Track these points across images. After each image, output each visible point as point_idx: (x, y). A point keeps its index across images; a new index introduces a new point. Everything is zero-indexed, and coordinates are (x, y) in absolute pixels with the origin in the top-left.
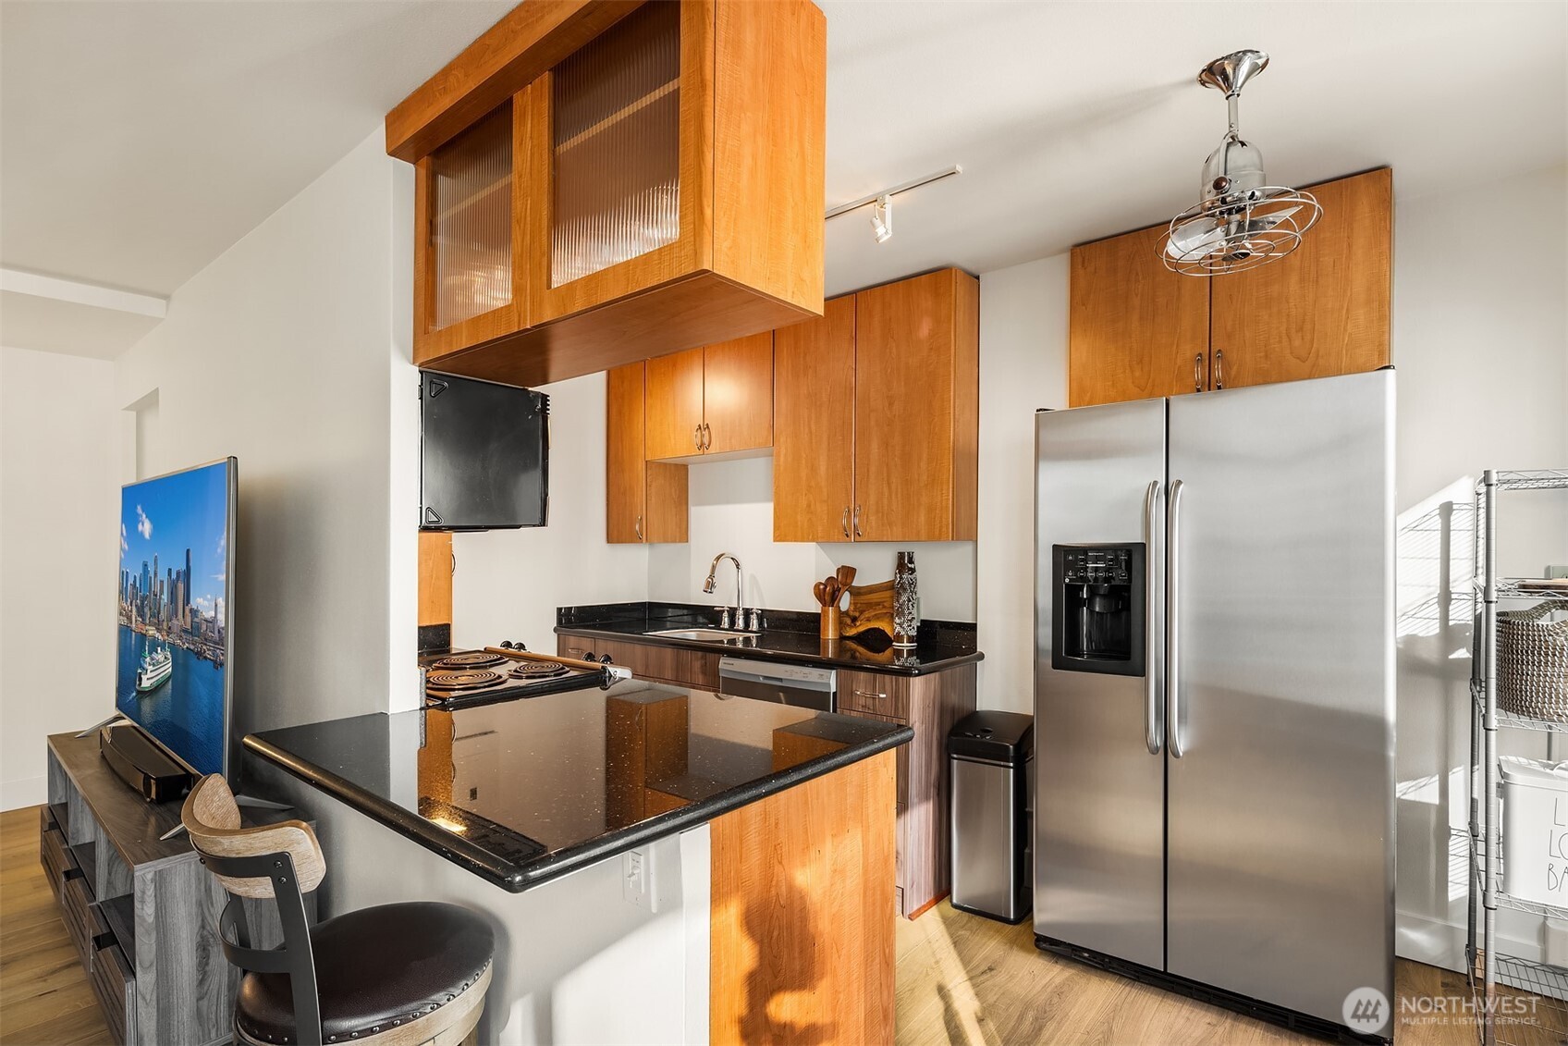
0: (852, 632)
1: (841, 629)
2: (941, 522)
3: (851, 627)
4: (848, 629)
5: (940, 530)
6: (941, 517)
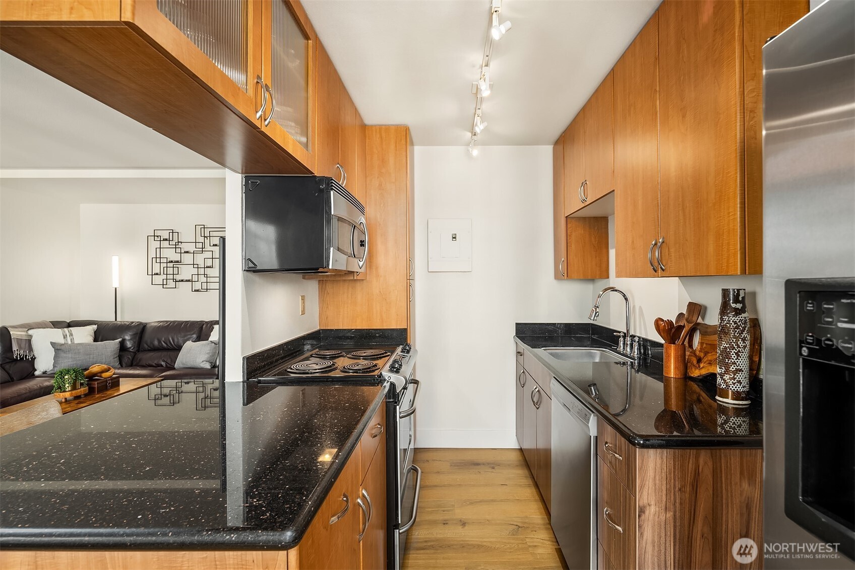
0: (696, 373)
1: (686, 368)
2: (728, 250)
3: (696, 368)
4: (693, 370)
5: (728, 261)
6: (728, 244)
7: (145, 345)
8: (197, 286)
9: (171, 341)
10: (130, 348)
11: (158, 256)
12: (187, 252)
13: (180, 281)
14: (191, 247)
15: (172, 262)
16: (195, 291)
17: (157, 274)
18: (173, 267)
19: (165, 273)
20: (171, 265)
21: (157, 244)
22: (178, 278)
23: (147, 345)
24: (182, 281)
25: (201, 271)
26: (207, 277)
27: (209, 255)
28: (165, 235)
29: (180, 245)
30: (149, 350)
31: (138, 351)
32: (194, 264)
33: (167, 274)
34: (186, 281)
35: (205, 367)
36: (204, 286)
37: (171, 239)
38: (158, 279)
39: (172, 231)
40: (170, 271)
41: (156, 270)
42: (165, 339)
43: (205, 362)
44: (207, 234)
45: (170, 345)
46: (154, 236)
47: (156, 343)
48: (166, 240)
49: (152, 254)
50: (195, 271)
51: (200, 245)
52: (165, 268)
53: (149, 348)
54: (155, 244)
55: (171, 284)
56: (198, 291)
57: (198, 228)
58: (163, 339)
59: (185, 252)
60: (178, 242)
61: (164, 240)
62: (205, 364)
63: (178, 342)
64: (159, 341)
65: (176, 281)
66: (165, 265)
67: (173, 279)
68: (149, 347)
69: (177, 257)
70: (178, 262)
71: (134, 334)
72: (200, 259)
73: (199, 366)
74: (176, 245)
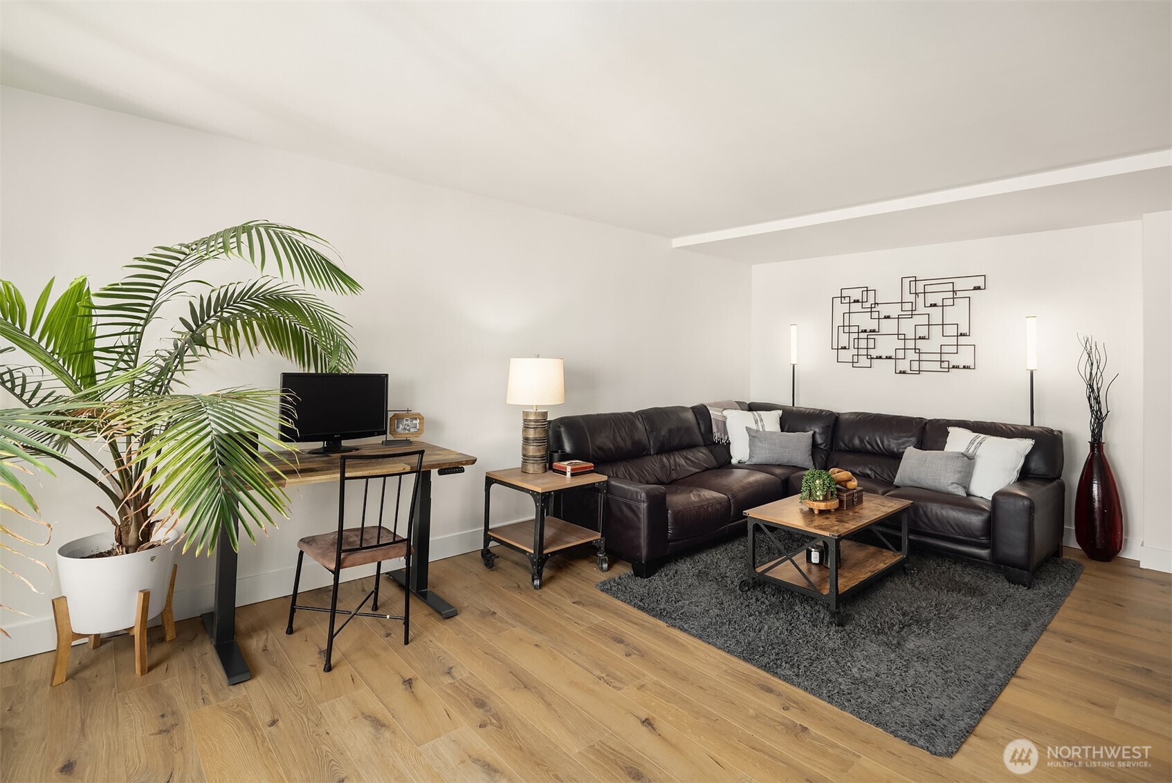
7: (841, 444)
8: (903, 365)
9: (879, 442)
10: (821, 444)
11: (847, 324)
12: (888, 317)
13: (877, 358)
14: (895, 311)
15: (865, 331)
16: (900, 372)
17: (845, 348)
18: (867, 339)
19: (856, 347)
20: (864, 335)
21: (845, 308)
22: (874, 353)
23: (844, 443)
24: (880, 358)
25: (910, 344)
26: (919, 353)
27: (924, 320)
28: (856, 295)
29: (878, 308)
30: (847, 451)
31: (831, 449)
32: (898, 334)
33: (858, 348)
34: (887, 358)
35: (957, 493)
36: (915, 366)
37: (865, 300)
38: (846, 355)
39: (866, 289)
40: (863, 343)
41: (844, 343)
42: (869, 438)
43: (955, 485)
44: (920, 289)
45: (876, 448)
46: (841, 297)
47: (857, 442)
48: (858, 301)
49: (838, 321)
50: (901, 344)
51: (908, 307)
52: (856, 340)
53: (847, 448)
54: (841, 308)
55: (864, 361)
56: (904, 372)
57: (906, 281)
58: (867, 438)
59: (885, 317)
60: (875, 304)
61: (855, 302)
62: (956, 488)
63: (889, 445)
64: (862, 441)
65: (872, 358)
66: (856, 336)
67: (867, 355)
68: (846, 445)
69: (873, 325)
70: (874, 331)
71: (827, 427)
72: (907, 327)
73: (944, 489)
74: (871, 308)
